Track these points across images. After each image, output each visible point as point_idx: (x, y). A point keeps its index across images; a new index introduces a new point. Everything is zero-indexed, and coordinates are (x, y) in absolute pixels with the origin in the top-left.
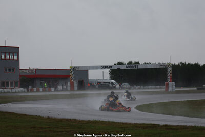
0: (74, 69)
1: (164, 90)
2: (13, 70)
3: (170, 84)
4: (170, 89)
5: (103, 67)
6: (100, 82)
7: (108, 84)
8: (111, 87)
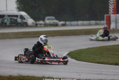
3: (113, 17)
4: (113, 26)
7: (16, 18)
8: (20, 23)
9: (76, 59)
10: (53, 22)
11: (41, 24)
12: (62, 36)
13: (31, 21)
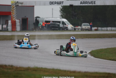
0: (17, 4)
5: (52, 3)
6: (49, 22)
7: (58, 24)
8: (61, 28)
9: (94, 57)
10: (88, 28)
11: (78, 29)
12: (90, 39)
13: (71, 26)
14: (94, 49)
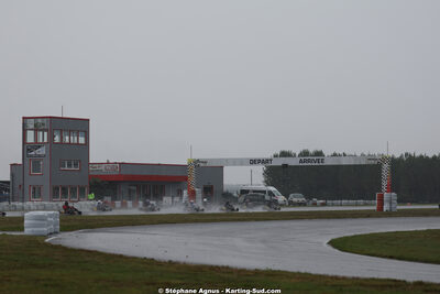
1: (375, 208)
2: (76, 165)
3: (387, 196)
4: (386, 207)
5: (253, 162)
7: (263, 194)
13: (282, 198)
14: (335, 237)
